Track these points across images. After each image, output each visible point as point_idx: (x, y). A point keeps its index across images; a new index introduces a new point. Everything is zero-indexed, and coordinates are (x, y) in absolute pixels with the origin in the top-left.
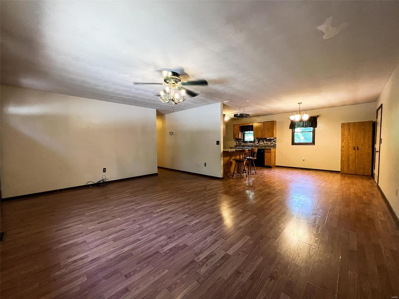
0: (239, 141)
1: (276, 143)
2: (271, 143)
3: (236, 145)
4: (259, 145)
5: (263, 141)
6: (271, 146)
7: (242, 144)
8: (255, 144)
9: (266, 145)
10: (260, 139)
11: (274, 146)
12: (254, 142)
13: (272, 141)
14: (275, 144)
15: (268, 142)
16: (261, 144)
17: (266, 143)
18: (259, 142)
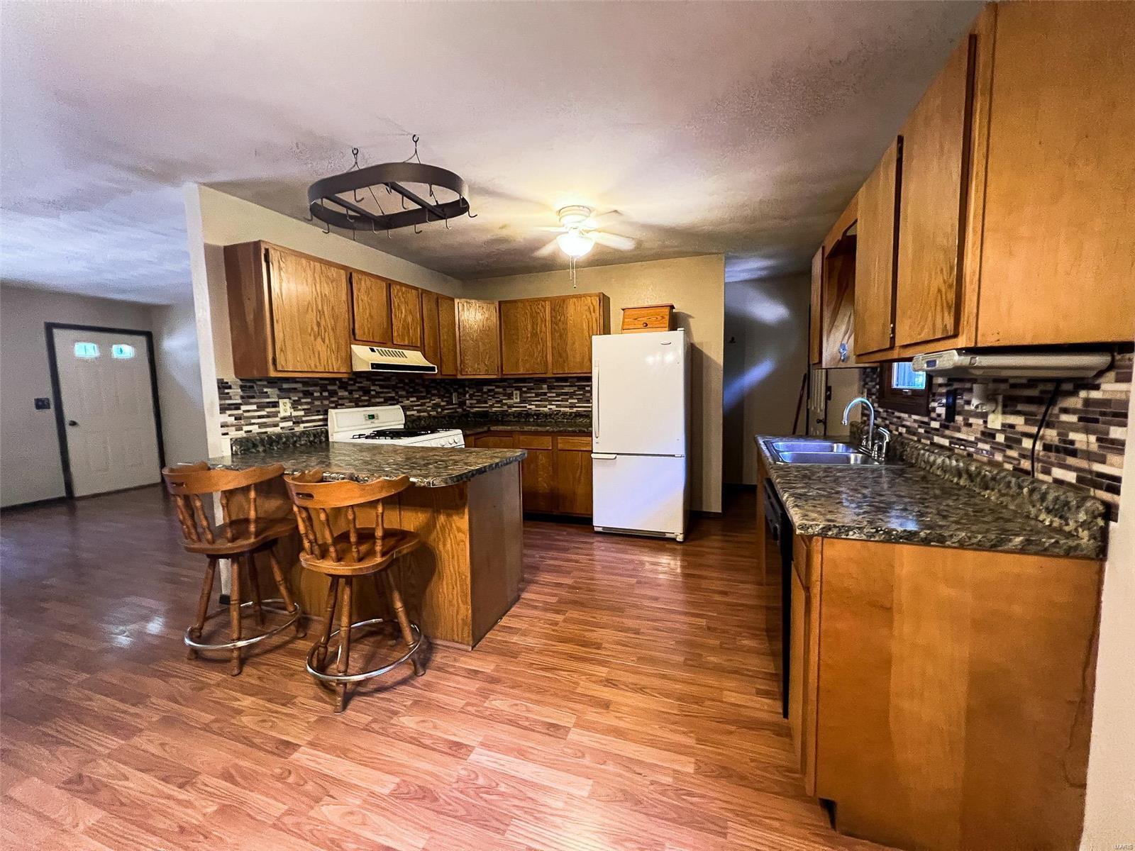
0: (870, 384)
1: (1120, 447)
2: (1053, 436)
8: (928, 430)
13: (1069, 413)
14: (1100, 481)
15: (1019, 422)
17: (1001, 439)
18: (951, 412)
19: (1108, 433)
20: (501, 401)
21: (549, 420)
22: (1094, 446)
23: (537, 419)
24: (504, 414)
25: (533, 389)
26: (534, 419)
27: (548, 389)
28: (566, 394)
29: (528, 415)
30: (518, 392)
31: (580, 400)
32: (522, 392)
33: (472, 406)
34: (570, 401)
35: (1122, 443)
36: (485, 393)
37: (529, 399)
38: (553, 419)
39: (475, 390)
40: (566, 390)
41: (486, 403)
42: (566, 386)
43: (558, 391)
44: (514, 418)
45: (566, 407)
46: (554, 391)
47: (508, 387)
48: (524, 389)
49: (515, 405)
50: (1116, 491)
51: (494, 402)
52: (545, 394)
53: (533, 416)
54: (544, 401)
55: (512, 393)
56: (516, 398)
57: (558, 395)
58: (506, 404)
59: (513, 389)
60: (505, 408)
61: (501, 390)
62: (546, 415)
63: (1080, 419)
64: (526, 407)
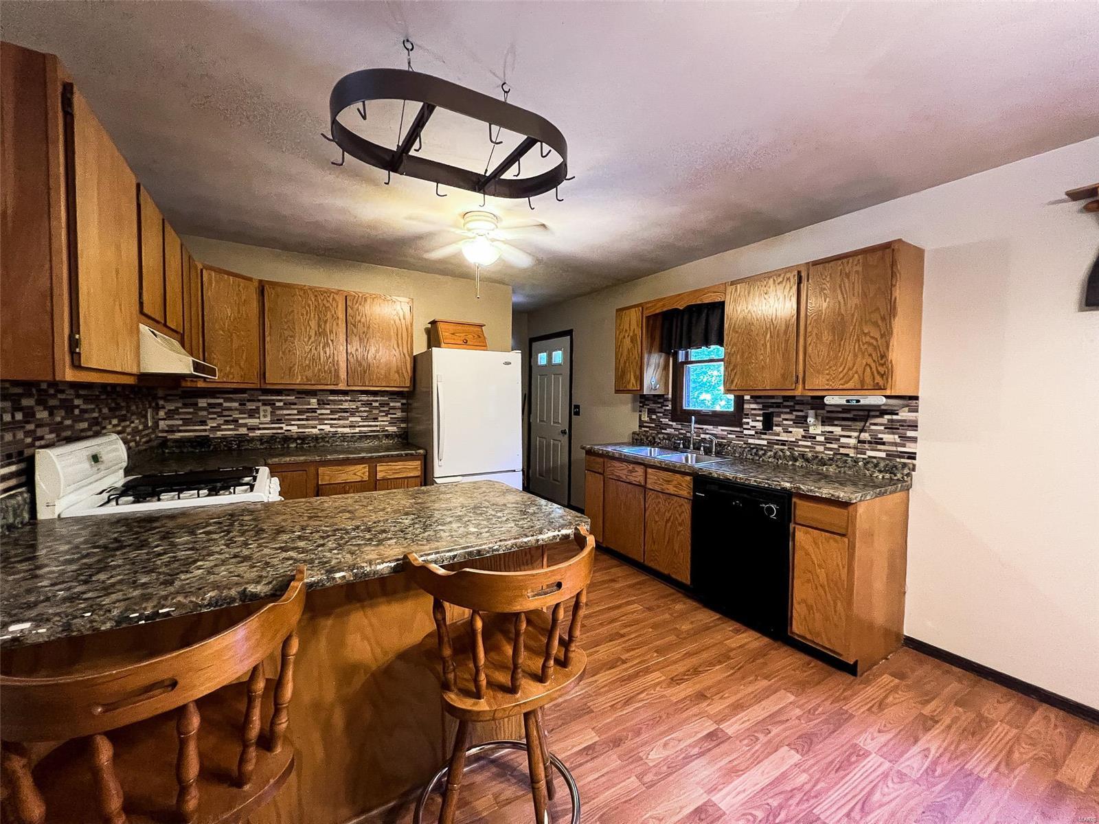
0: (653, 406)
1: (914, 440)
2: (865, 436)
3: (637, 429)
4: (771, 444)
5: (801, 421)
6: (866, 462)
7: (669, 431)
8: (740, 436)
9: (820, 448)
10: (778, 405)
11: (892, 470)
12: (734, 419)
13: (878, 426)
14: (902, 455)
15: (837, 430)
16: (783, 443)
17: (822, 439)
18: (768, 425)
19: (906, 434)
20: (236, 421)
21: (321, 444)
22: (898, 440)
23: (302, 443)
24: (241, 439)
25: (295, 404)
26: (298, 444)
27: (319, 404)
28: (345, 411)
29: (287, 439)
30: (269, 408)
31: (364, 419)
32: (275, 408)
33: (171, 430)
34: (351, 419)
35: (916, 438)
36: (203, 409)
37: (286, 417)
38: (328, 442)
39: (180, 405)
40: (345, 406)
41: (203, 423)
42: (346, 401)
43: (333, 407)
44: (262, 444)
45: (344, 427)
46: (328, 406)
47: (249, 401)
48: (278, 404)
49: (261, 426)
50: (914, 458)
51: (222, 422)
52: (314, 410)
53: (295, 440)
54: (312, 420)
55: (258, 408)
56: (265, 416)
57: (333, 412)
58: (245, 425)
59: (260, 404)
60: (243, 431)
61: (236, 405)
62: (316, 438)
63: (885, 428)
64: (282, 428)
